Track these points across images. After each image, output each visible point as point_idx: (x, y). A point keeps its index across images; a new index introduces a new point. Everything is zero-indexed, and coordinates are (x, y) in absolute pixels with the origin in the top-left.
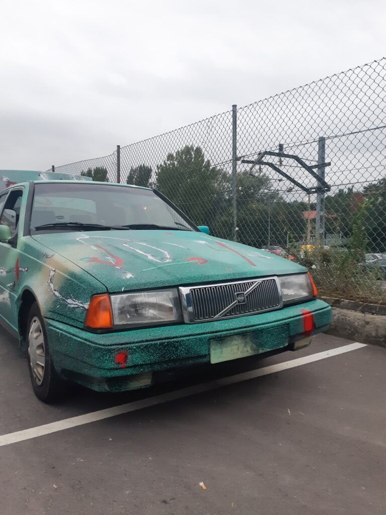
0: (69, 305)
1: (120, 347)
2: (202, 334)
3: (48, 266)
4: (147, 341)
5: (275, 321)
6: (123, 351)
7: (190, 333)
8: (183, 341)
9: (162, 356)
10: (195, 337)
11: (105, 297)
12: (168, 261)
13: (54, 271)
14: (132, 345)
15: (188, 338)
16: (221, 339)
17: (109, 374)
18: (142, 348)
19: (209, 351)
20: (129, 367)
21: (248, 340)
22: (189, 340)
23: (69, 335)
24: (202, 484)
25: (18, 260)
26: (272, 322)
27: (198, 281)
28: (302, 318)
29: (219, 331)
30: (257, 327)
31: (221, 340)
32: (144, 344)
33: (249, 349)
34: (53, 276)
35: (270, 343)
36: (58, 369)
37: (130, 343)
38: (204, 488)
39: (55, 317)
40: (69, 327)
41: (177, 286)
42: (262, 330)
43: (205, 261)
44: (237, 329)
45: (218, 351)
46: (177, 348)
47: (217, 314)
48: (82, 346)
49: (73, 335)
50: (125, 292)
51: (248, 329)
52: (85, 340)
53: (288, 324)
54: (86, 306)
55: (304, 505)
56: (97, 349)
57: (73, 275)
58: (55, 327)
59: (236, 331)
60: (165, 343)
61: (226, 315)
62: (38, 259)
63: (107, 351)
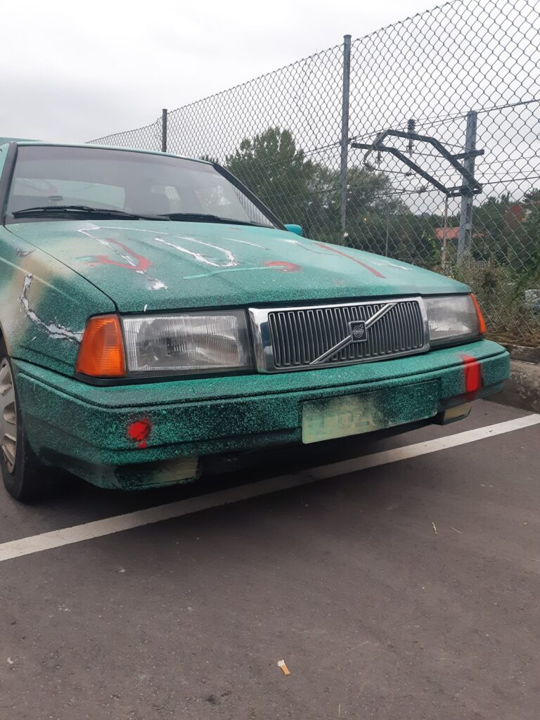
0: (51, 336)
1: (137, 410)
2: (288, 391)
3: (23, 270)
4: (188, 401)
5: (417, 373)
6: (143, 419)
7: (266, 389)
8: (254, 402)
9: (214, 429)
10: (276, 396)
11: (113, 320)
12: (230, 264)
13: (31, 277)
14: (160, 408)
15: (262, 397)
16: (322, 401)
17: (117, 459)
18: (178, 412)
19: (300, 421)
20: (153, 447)
21: (369, 403)
22: (264, 401)
23: (49, 388)
24: (281, 664)
26: (412, 374)
27: (283, 299)
28: (463, 369)
29: (319, 388)
30: (387, 382)
31: (323, 403)
32: (181, 406)
33: (371, 420)
34: (29, 286)
35: (406, 411)
37: (156, 404)
38: (287, 672)
39: (29, 356)
40: (50, 373)
41: (245, 307)
42: (394, 388)
43: (296, 268)
44: (350, 384)
45: (316, 422)
46: (242, 415)
47: (316, 358)
48: (70, 407)
49: (57, 388)
50: (150, 313)
51: (370, 385)
52: (76, 396)
53: (439, 379)
54: (79, 337)
56: (95, 414)
57: (59, 282)
58: (28, 374)
59: (349, 387)
60: (220, 405)
61: (330, 360)
62: (9, 260)
63: (112, 417)
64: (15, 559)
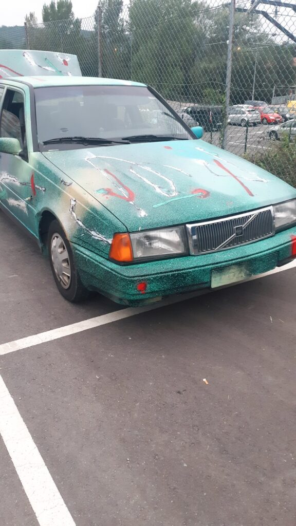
0: (93, 237)
1: (141, 278)
2: (205, 265)
3: (68, 194)
4: (161, 273)
5: (267, 250)
6: (143, 283)
7: (195, 265)
8: (190, 272)
9: (173, 284)
10: (200, 268)
11: (125, 236)
12: (174, 194)
13: (75, 201)
14: (150, 277)
15: (193, 269)
16: (220, 269)
17: (132, 298)
18: (157, 278)
19: (211, 277)
20: (148, 293)
21: (243, 268)
22: (194, 271)
23: (96, 263)
24: (204, 380)
25: (32, 176)
26: (265, 251)
27: (203, 218)
28: (291, 244)
29: (220, 263)
30: (252, 257)
31: (221, 270)
32: (159, 275)
33: (243, 275)
34: (75, 206)
35: (261, 269)
36: (85, 283)
37: (148, 275)
38: (207, 383)
39: (80, 243)
40: (95, 254)
41: (184, 224)
42: (255, 259)
43: (207, 194)
44: (234, 260)
45: (218, 278)
46: (185, 278)
47: (218, 246)
48: (108, 274)
49: (100, 263)
50: (142, 231)
51: (244, 259)
52: (111, 269)
53: (278, 252)
54: (110, 241)
55: (282, 401)
56: (122, 279)
57: (94, 209)
58: (81, 252)
59: (234, 261)
60: (175, 274)
61: (225, 247)
62: (56, 184)
63: (130, 281)
64: (81, 332)
